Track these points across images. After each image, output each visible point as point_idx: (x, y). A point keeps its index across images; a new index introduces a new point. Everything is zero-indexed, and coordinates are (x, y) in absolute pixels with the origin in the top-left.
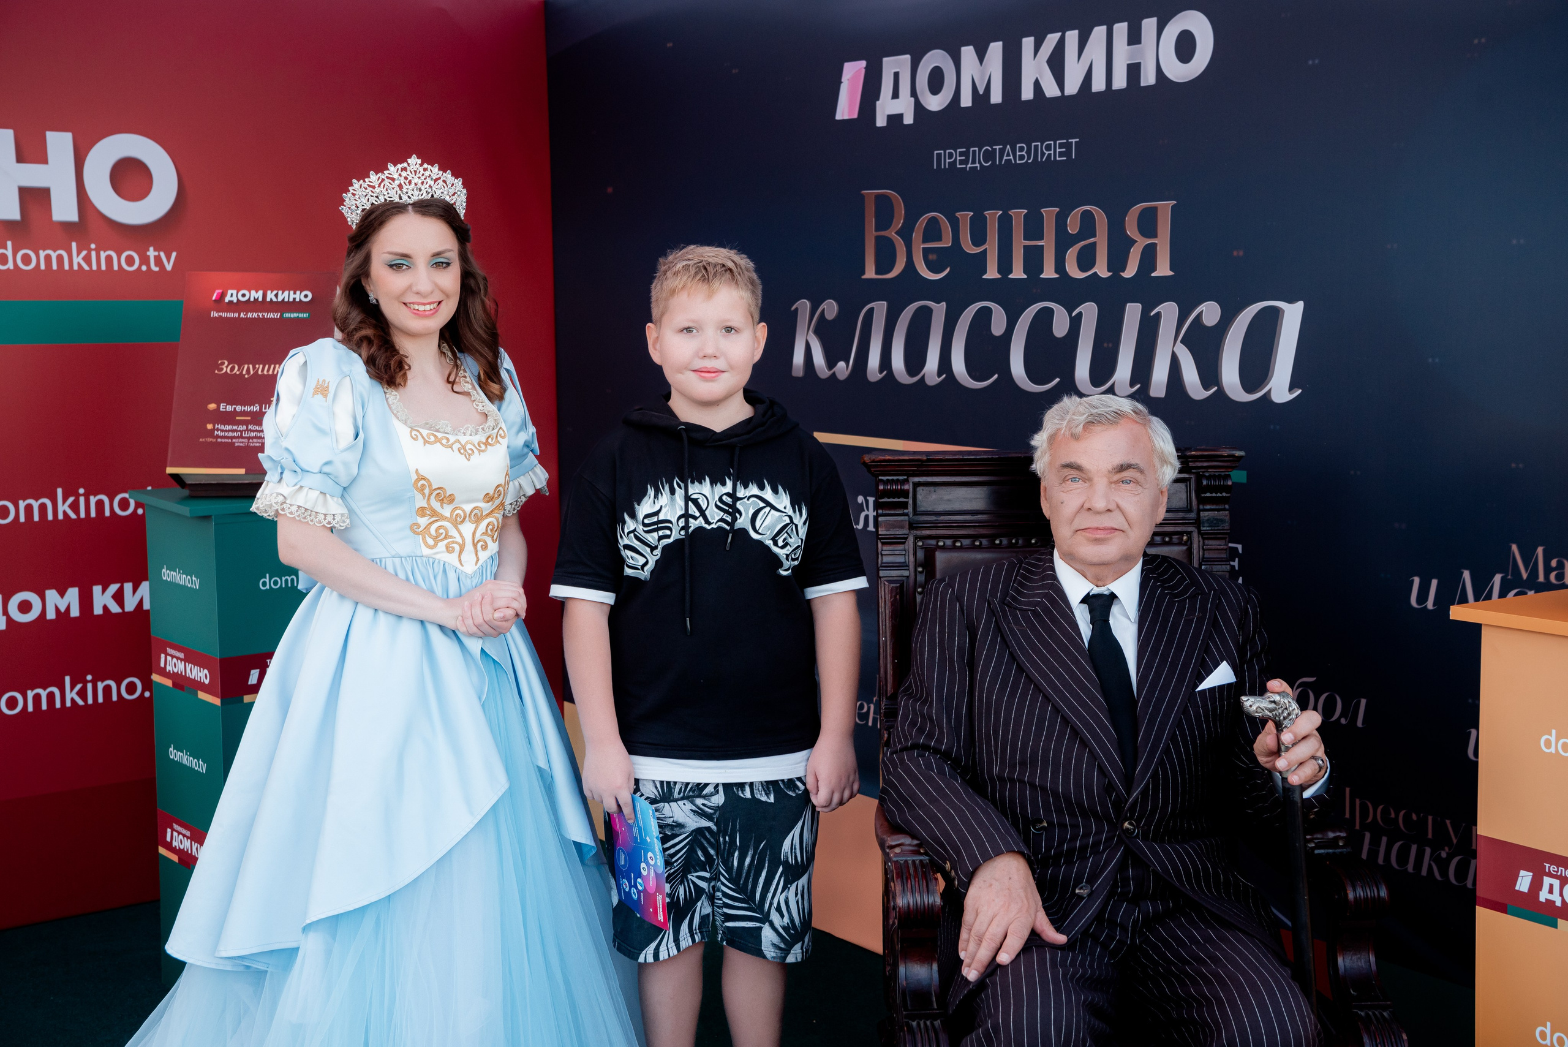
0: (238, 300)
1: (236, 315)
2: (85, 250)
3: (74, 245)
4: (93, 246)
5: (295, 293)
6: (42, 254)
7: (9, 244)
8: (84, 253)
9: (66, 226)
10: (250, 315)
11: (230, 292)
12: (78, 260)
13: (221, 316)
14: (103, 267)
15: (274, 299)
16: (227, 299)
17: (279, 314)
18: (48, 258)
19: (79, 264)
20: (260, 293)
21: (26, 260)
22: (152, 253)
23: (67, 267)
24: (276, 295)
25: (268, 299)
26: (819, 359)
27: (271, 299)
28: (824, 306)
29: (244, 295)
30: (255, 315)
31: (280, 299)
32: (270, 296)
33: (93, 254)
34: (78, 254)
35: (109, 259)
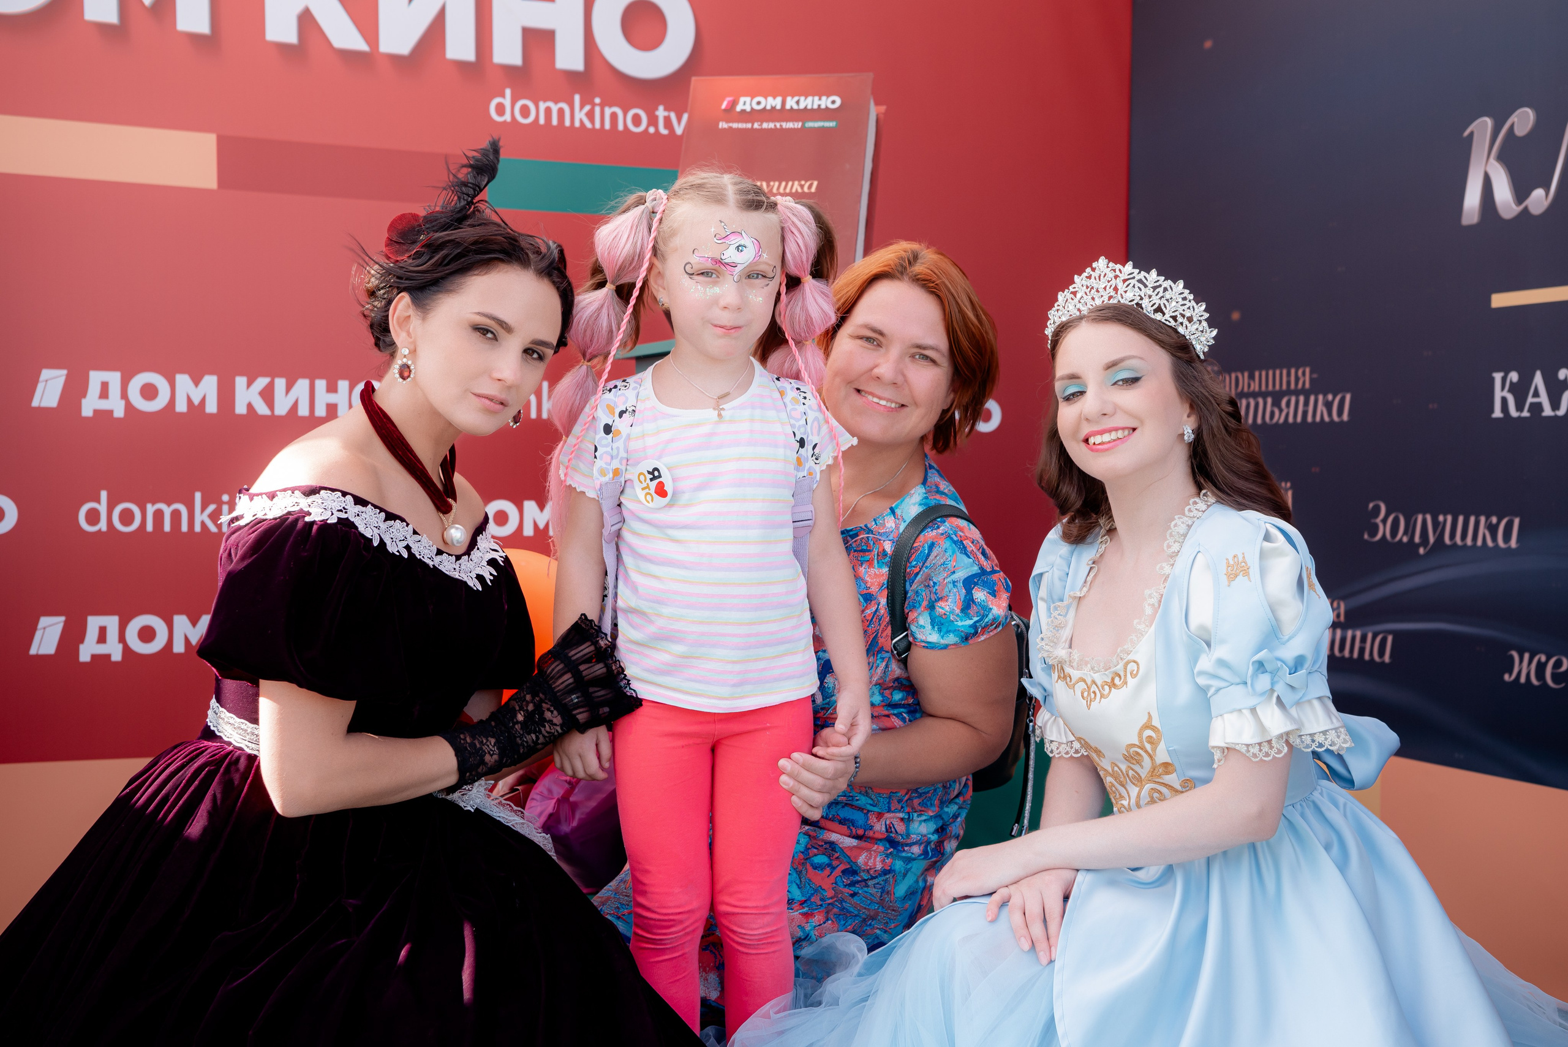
0: (752, 109)
1: (749, 126)
2: (588, 103)
3: (577, 98)
4: (597, 100)
5: (820, 99)
6: (542, 106)
7: (508, 92)
8: (587, 108)
9: (571, 75)
10: (765, 125)
11: (742, 99)
12: (580, 115)
13: (731, 128)
14: (607, 126)
15: (795, 107)
16: (739, 108)
17: (800, 124)
18: (548, 111)
19: (581, 121)
20: (779, 100)
21: (525, 111)
22: (661, 113)
23: (567, 123)
24: (798, 102)
25: (788, 107)
26: (1503, 192)
27: (792, 107)
28: (1514, 118)
29: (759, 103)
30: (771, 125)
31: (802, 106)
32: (791, 103)
33: (597, 110)
34: (582, 107)
35: (614, 116)
